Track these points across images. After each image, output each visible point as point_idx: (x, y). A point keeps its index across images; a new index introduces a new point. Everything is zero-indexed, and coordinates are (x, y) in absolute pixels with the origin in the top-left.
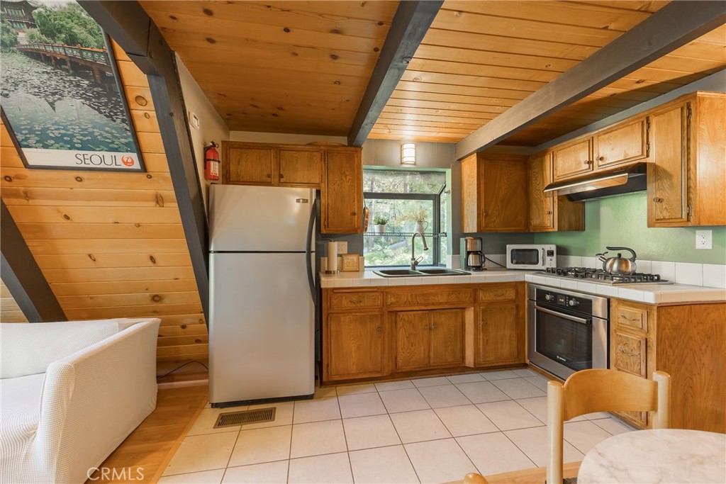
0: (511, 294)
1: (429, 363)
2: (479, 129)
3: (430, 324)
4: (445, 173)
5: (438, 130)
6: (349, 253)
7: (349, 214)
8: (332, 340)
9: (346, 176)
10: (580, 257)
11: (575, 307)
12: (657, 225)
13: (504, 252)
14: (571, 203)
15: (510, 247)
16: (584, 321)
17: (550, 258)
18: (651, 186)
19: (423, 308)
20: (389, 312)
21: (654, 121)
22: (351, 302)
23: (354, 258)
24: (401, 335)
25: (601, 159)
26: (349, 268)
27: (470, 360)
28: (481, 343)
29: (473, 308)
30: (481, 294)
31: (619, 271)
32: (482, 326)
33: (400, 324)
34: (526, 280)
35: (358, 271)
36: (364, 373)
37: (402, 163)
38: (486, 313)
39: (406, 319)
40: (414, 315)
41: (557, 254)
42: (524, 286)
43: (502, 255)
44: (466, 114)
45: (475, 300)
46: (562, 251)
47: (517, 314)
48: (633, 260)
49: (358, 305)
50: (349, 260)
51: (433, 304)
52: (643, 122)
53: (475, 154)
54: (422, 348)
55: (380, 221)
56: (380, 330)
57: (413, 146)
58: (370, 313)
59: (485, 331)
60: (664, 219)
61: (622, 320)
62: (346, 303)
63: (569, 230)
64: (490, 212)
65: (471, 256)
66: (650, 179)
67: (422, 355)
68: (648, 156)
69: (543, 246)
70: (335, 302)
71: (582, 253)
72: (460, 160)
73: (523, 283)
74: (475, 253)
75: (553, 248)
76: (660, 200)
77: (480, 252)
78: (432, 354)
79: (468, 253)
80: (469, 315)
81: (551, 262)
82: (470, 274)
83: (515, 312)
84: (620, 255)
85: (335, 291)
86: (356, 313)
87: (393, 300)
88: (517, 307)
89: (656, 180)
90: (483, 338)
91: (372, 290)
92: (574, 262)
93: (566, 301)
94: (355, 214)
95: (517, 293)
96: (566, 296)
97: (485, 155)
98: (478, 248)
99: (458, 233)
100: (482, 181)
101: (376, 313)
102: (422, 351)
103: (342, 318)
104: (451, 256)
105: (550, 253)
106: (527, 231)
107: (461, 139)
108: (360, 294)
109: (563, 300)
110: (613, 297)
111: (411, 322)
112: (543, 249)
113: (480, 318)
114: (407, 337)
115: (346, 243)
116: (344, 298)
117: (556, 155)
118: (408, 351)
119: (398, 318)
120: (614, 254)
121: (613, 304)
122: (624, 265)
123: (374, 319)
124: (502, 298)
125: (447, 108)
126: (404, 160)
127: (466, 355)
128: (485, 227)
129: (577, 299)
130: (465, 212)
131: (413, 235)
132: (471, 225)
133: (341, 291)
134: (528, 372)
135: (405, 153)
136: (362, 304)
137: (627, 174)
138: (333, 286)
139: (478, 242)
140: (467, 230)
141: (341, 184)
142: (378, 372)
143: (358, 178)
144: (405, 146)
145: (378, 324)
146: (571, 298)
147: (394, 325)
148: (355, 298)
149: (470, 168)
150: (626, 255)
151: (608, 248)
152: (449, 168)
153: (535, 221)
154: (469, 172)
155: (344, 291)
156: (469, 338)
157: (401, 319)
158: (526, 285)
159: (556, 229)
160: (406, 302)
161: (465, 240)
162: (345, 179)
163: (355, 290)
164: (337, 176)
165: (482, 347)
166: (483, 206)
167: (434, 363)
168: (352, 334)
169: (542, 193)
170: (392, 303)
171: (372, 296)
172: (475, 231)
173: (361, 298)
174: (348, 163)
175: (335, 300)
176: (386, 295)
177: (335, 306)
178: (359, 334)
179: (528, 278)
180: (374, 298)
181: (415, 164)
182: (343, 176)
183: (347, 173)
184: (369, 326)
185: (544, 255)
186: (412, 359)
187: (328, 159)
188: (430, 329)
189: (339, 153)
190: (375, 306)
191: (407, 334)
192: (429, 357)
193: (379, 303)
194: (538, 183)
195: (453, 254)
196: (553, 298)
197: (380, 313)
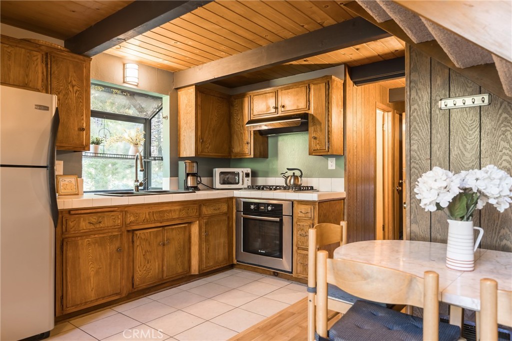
0: (224, 208)
1: (163, 277)
2: (200, 66)
3: (163, 240)
4: (161, 98)
5: (166, 57)
6: (66, 174)
7: (77, 129)
8: (68, 269)
9: (73, 86)
10: (265, 178)
11: (272, 210)
12: (314, 154)
13: (211, 175)
14: (260, 136)
15: (217, 171)
16: (278, 219)
17: (247, 178)
18: (311, 129)
19: (159, 225)
20: (128, 231)
21: (312, 87)
22: (90, 223)
23: (72, 180)
24: (139, 252)
25: (283, 107)
26: (68, 191)
27: (195, 269)
28: (204, 252)
29: (198, 222)
30: (206, 211)
31: (294, 184)
32: (205, 238)
33: (137, 243)
34: (235, 196)
35: (78, 194)
36: (103, 298)
37: (124, 83)
38: (208, 225)
39: (143, 237)
40: (150, 232)
41: (252, 177)
42: (233, 201)
43: (210, 178)
44: (197, 51)
45: (200, 214)
46: (254, 174)
47: (228, 224)
48: (301, 176)
49: (98, 226)
50: (66, 182)
51: (168, 220)
52: (307, 87)
53: (194, 86)
54: (157, 263)
55: (95, 141)
56: (119, 250)
57: (137, 67)
58: (110, 234)
59: (207, 241)
60: (318, 150)
61: (300, 215)
62: (84, 225)
63: (260, 157)
64: (205, 139)
65: (189, 178)
66: (310, 124)
67: (157, 271)
68: (309, 109)
69: (242, 169)
70: (72, 224)
71: (266, 174)
72: (177, 89)
73: (232, 198)
74: (193, 175)
75: (249, 171)
76: (315, 138)
77: (197, 174)
78: (165, 268)
79: (188, 175)
80: (195, 229)
81: (248, 182)
83: (227, 223)
84: (294, 173)
85: (72, 212)
86: (95, 235)
87: (132, 219)
88: (228, 218)
89: (314, 125)
90: (206, 247)
91: (112, 209)
92: (261, 181)
93: (265, 208)
94: (83, 130)
95: (228, 207)
96: (265, 204)
97: (202, 89)
98: (195, 171)
99: (176, 159)
100: (199, 111)
101: (116, 233)
102: (157, 266)
103: (80, 242)
104: (169, 178)
105: (247, 175)
106: (229, 157)
107: (180, 70)
108: (99, 214)
109: (263, 207)
110: (295, 200)
111: (147, 240)
112: (242, 172)
113: (203, 230)
114: (144, 255)
115: (62, 162)
116: (82, 219)
117: (253, 98)
118: (144, 269)
119: (135, 236)
120: (290, 173)
121: (295, 205)
122: (297, 180)
123: (114, 239)
124: (218, 212)
125: (186, 42)
126: (127, 79)
127: (192, 264)
128: (202, 152)
129: (273, 205)
130: (182, 138)
131: (135, 157)
132: (188, 149)
133: (80, 212)
134: (235, 271)
135: (128, 72)
136: (101, 225)
137: (300, 119)
138: (70, 207)
139: (195, 164)
140: (184, 154)
141: (67, 94)
142: (117, 294)
143: (86, 91)
144: (127, 66)
145: (117, 244)
146: (269, 205)
147: (131, 245)
148: (93, 219)
149: (188, 99)
150: (297, 173)
151: (288, 169)
152: (167, 94)
153: (236, 150)
154: (186, 102)
155: (83, 212)
156: (195, 249)
157: (139, 237)
158: (234, 200)
159: (252, 156)
160: (144, 220)
161: (185, 163)
162: (71, 89)
163: (94, 211)
164: (61, 85)
165: (204, 255)
166: (199, 133)
167: (167, 276)
168: (91, 258)
169: (242, 127)
170: (131, 222)
171: (112, 216)
172: (193, 154)
173: (100, 218)
174: (75, 72)
175: (71, 222)
176: (126, 214)
177: (71, 229)
178: (98, 257)
179: (237, 194)
180: (114, 217)
181: (137, 86)
182: (69, 85)
183: (74, 83)
184: (108, 247)
185: (243, 177)
186: (148, 276)
187: (51, 62)
188: (164, 245)
189: (65, 59)
190: (115, 226)
191: (144, 252)
192: (163, 271)
193: (119, 222)
194: (239, 119)
195: (171, 177)
196: (256, 207)
197: (120, 233)
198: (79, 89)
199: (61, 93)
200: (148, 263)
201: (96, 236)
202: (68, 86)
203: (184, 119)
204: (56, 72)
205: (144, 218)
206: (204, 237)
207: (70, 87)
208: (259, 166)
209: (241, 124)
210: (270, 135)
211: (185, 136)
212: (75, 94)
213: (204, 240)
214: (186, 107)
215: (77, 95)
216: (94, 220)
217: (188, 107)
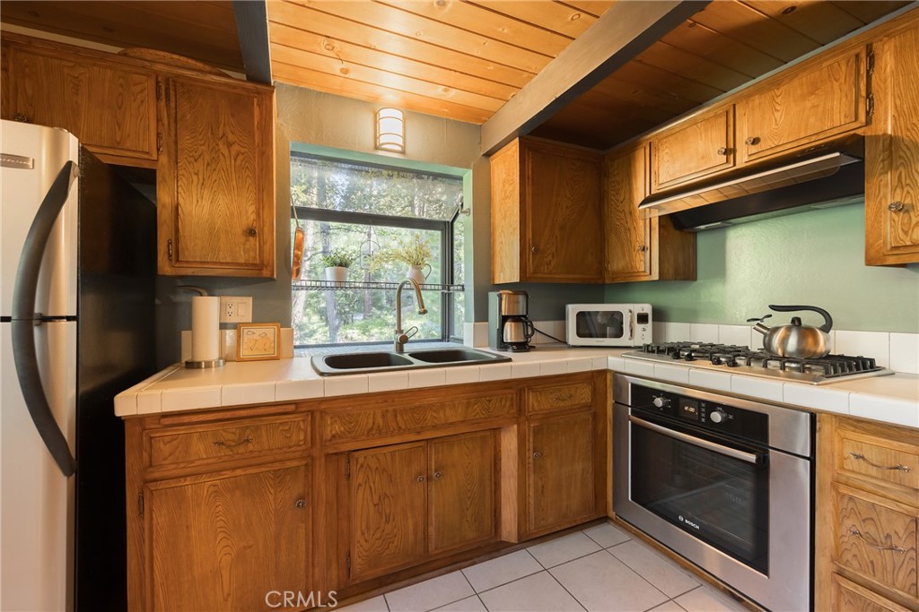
0: (584, 394)
1: (426, 549)
3: (428, 469)
4: (461, 179)
7: (241, 232)
8: (156, 553)
9: (229, 145)
10: (689, 324)
11: (725, 426)
13: (562, 316)
14: (677, 232)
15: (573, 310)
16: (752, 458)
17: (643, 326)
19: (412, 438)
20: (327, 455)
21: (889, 45)
22: (220, 444)
23: (269, 331)
25: (756, 140)
26: (254, 354)
27: (509, 527)
28: (532, 494)
29: (515, 427)
30: (532, 401)
31: (800, 351)
33: (359, 478)
34: (610, 368)
35: (277, 359)
37: (376, 148)
38: (540, 435)
39: (374, 466)
40: (393, 454)
41: (653, 320)
42: (606, 379)
43: (561, 322)
45: (520, 411)
46: (660, 316)
47: (595, 429)
48: (826, 328)
49: (241, 449)
50: (255, 337)
51: (435, 427)
52: (857, 56)
53: (517, 139)
54: (411, 522)
55: (338, 261)
56: (304, 501)
57: (399, 114)
58: (277, 466)
59: (539, 469)
60: (915, 246)
61: (857, 465)
62: (201, 449)
63: (676, 279)
64: (542, 247)
65: (509, 326)
67: (411, 538)
68: (868, 123)
69: (630, 306)
70: (166, 449)
71: (691, 316)
72: (489, 155)
73: (603, 373)
74: (516, 319)
75: (647, 309)
76: (902, 209)
77: (524, 316)
78: (432, 530)
79: (504, 319)
80: (509, 442)
81: (644, 334)
82: (509, 360)
83: (590, 427)
84: (797, 319)
86: (234, 469)
87: (338, 428)
88: (595, 415)
90: (535, 483)
91: (280, 409)
92: (676, 333)
93: (700, 412)
94: (253, 233)
95: (594, 392)
96: (700, 401)
98: (521, 311)
99: (485, 286)
100: (529, 190)
101: (295, 464)
102: (411, 528)
103: (189, 491)
104: (473, 323)
105: (642, 318)
106: (600, 282)
107: (490, 116)
108: (246, 423)
109: (692, 410)
110: (822, 412)
111: (384, 470)
112: (630, 311)
113: (530, 445)
114: (375, 505)
115: (251, 298)
116: (195, 435)
117: (656, 147)
118: (378, 535)
119: (353, 462)
121: (825, 429)
122: (810, 340)
123: (288, 478)
124: (568, 403)
126: (382, 140)
127: (503, 519)
128: (535, 272)
129: (727, 409)
130: (498, 247)
131: (397, 286)
132: (508, 269)
133: (186, 419)
136: (251, 447)
139: (521, 298)
140: (499, 280)
144: (383, 113)
145: (298, 488)
146: (712, 406)
147: (343, 482)
148: (229, 433)
149: (507, 169)
150: (808, 318)
151: (774, 308)
152: (467, 167)
153: (616, 264)
154: (504, 175)
155: (195, 418)
156: (509, 486)
157: (362, 466)
158: (609, 377)
159: (655, 276)
160: (371, 429)
161: (498, 295)
162: (225, 151)
163: (228, 415)
164: (202, 142)
165: (532, 502)
166: (529, 234)
167: (436, 548)
168: (222, 524)
169: (628, 216)
170: (333, 436)
171: (281, 424)
172: (516, 279)
173: (248, 432)
174: (233, 115)
175: (165, 444)
176: (322, 418)
177: (165, 459)
178: (243, 521)
179: (615, 362)
180: (287, 428)
181: (403, 152)
182: (221, 143)
183: (231, 137)
184: (271, 497)
185: (631, 322)
186: (387, 552)
187: (176, 96)
188: (429, 479)
189: (210, 88)
190: (290, 447)
191: (376, 498)
192: (426, 537)
193: (302, 437)
194: (621, 199)
195: (475, 321)
196: (669, 403)
197: (304, 462)
198: (243, 150)
199: (200, 160)
200: (387, 521)
201: (239, 472)
202: (217, 145)
203: (500, 211)
204: (189, 116)
205: (370, 426)
206: (531, 460)
207: (221, 146)
208: (672, 298)
209: (627, 210)
210: (702, 227)
211: (502, 243)
212: (235, 160)
213: (532, 469)
214: (504, 186)
215: (238, 162)
216: (231, 436)
217: (507, 186)
